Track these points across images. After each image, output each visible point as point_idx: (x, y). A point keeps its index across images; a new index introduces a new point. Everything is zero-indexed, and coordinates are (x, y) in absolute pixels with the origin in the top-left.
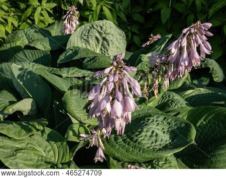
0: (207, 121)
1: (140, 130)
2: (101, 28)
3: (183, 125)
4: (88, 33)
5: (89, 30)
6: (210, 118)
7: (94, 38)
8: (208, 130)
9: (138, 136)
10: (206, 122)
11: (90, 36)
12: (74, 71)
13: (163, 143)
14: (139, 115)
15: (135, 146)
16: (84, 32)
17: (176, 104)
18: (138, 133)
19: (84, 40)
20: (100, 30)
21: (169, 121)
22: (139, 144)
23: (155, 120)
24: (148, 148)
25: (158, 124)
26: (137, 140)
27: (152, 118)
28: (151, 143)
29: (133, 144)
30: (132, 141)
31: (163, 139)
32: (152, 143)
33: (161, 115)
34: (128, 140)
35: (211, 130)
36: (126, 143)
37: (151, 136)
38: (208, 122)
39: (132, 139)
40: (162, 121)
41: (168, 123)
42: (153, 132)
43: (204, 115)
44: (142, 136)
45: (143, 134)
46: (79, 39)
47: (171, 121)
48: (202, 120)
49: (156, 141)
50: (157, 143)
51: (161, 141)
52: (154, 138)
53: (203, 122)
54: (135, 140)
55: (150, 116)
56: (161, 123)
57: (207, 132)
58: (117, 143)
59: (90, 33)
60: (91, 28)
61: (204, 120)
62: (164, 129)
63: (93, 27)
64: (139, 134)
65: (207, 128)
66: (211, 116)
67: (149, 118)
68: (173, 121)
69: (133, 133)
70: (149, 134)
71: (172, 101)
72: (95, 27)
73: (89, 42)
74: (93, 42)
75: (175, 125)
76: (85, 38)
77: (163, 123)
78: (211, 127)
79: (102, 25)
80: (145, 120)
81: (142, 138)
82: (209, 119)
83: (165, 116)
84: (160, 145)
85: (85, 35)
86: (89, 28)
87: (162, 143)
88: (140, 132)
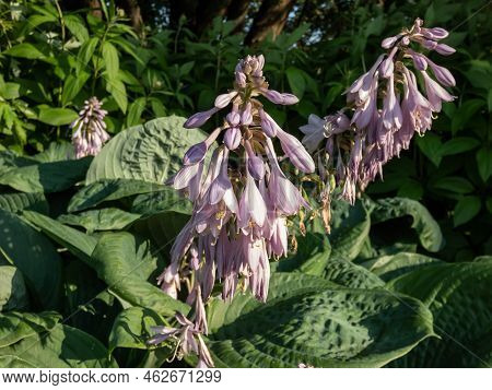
0: (445, 301)
1: (296, 321)
2: (168, 134)
3: (396, 304)
4: (138, 147)
5: (139, 141)
6: (451, 291)
7: (151, 159)
8: (452, 321)
9: (295, 334)
10: (442, 301)
11: (141, 155)
12: (112, 216)
13: (358, 347)
14: (284, 295)
15: (291, 354)
16: (127, 146)
17: (361, 282)
18: (292, 328)
19: (128, 162)
20: (164, 139)
21: (360, 299)
22: (298, 348)
23: (326, 300)
24: (323, 356)
25: (335, 308)
26: (293, 341)
27: (318, 298)
28: (328, 346)
29: (285, 351)
30: (282, 345)
31: (356, 337)
32: (331, 346)
33: (339, 289)
34: (271, 345)
35: (457, 320)
36: (265, 352)
37: (324, 333)
38: (448, 303)
39: (280, 342)
40: (343, 303)
41: (358, 304)
42: (328, 323)
43: (435, 286)
44: (303, 333)
45: (306, 328)
46: (115, 161)
47: (365, 299)
48: (432, 300)
49: (340, 343)
50: (343, 347)
51: (352, 342)
52: (333, 337)
53: (436, 303)
54: (287, 342)
55: (313, 293)
56: (341, 306)
57: (448, 327)
58: (243, 355)
59: (142, 147)
60: (143, 136)
61: (438, 298)
62: (350, 317)
63: (148, 132)
64: (295, 330)
65: (447, 316)
66: (454, 287)
67: (312, 297)
68: (370, 299)
69: (280, 330)
70: (320, 327)
71: (351, 275)
72: (152, 132)
73: (139, 168)
74: (147, 167)
75: (376, 308)
76: (131, 158)
77: (347, 306)
78: (456, 314)
79: (168, 129)
80: (302, 302)
81: (304, 337)
82: (447, 294)
83: (347, 292)
84: (351, 350)
85: (129, 153)
86: (138, 136)
87: (354, 346)
88: (297, 326)
